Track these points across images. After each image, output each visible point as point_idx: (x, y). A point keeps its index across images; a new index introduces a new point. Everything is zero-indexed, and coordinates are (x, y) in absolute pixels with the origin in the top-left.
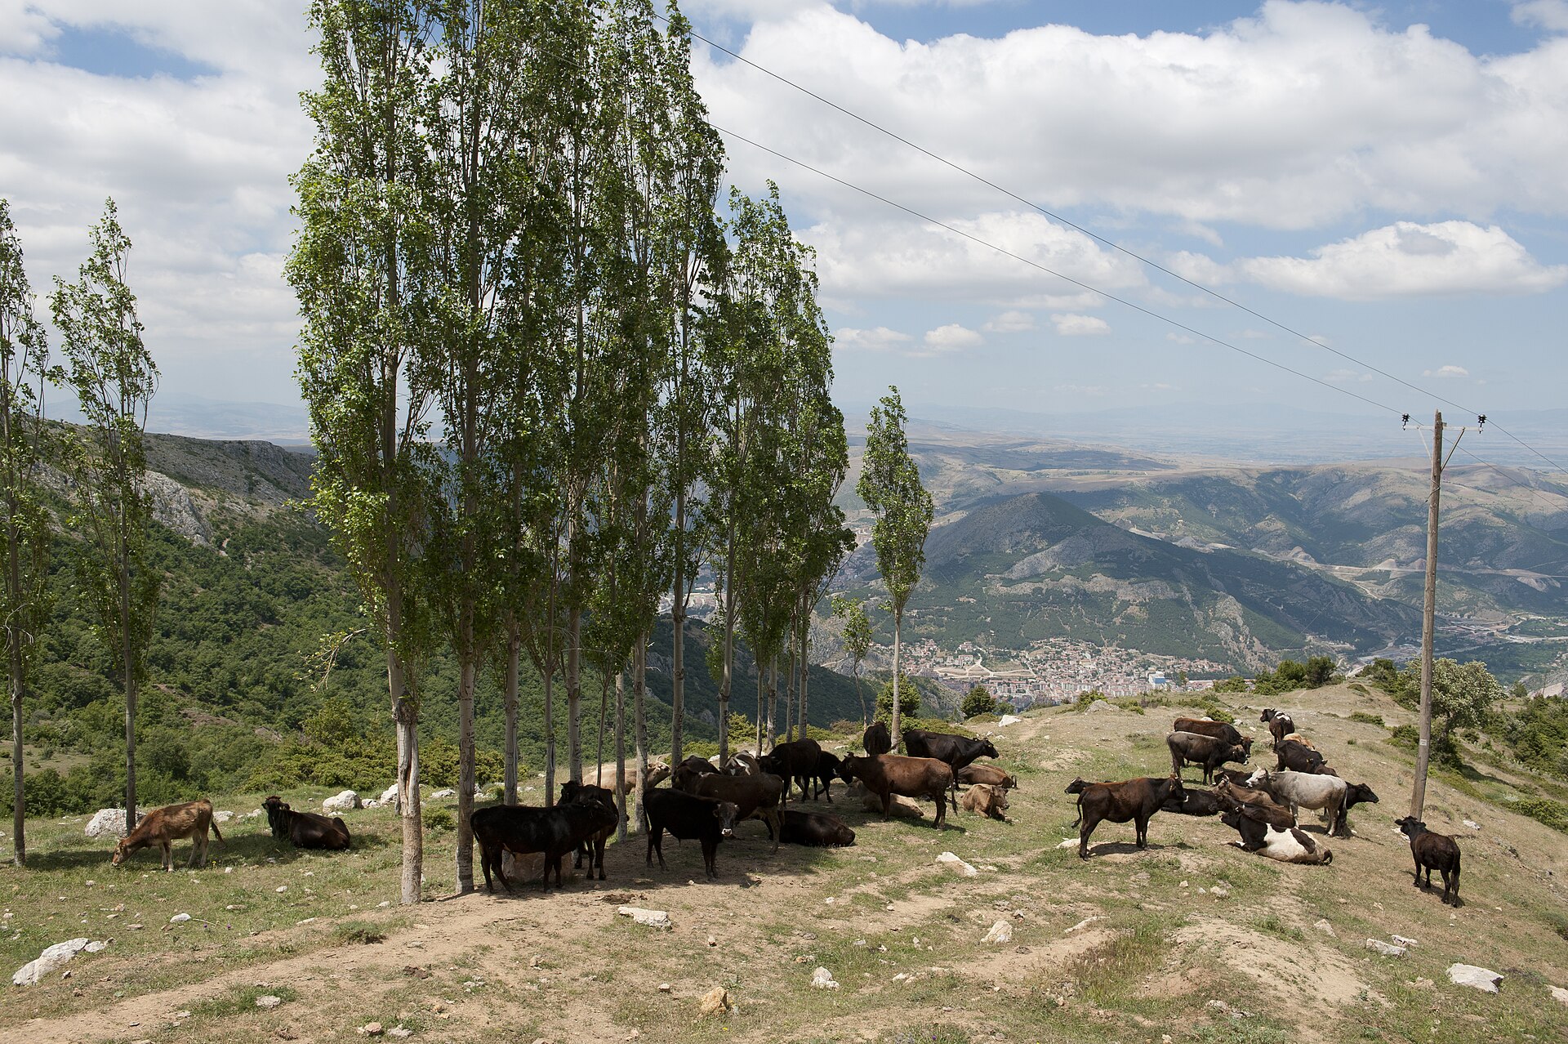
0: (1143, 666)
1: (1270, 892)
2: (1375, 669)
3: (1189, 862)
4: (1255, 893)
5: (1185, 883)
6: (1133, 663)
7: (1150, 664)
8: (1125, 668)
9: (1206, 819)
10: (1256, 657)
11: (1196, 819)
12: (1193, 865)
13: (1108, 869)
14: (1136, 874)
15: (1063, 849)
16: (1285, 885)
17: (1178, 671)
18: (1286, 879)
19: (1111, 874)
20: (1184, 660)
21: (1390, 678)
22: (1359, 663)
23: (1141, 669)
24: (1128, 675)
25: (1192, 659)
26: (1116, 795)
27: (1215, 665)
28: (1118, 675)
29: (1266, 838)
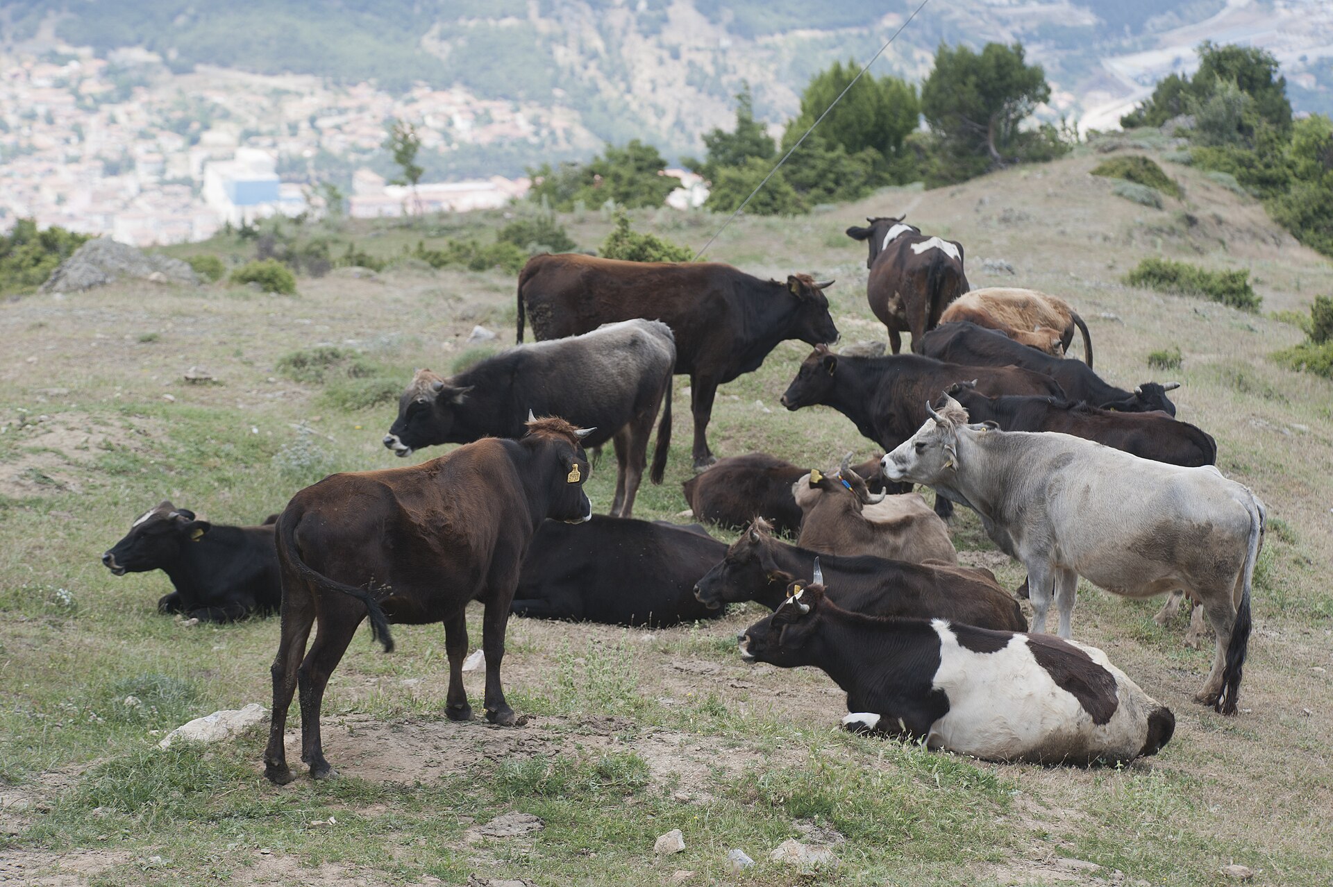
0: (180, 128)
1: (983, 851)
2: (1201, 88)
3: (678, 765)
4: (929, 856)
5: (673, 840)
6: (133, 113)
7: (209, 116)
8: (99, 139)
9: (695, 634)
10: (678, 71)
11: (647, 636)
12: (693, 773)
13: (373, 812)
14: (483, 820)
15: (187, 752)
16: (1033, 825)
17: (336, 144)
18: (1033, 806)
19: (387, 828)
20: (363, 93)
21: (1263, 128)
22: (1109, 84)
23: (170, 142)
24: (112, 169)
25: (399, 88)
26: (417, 513)
27: (499, 110)
28: (66, 174)
29: (940, 679)
